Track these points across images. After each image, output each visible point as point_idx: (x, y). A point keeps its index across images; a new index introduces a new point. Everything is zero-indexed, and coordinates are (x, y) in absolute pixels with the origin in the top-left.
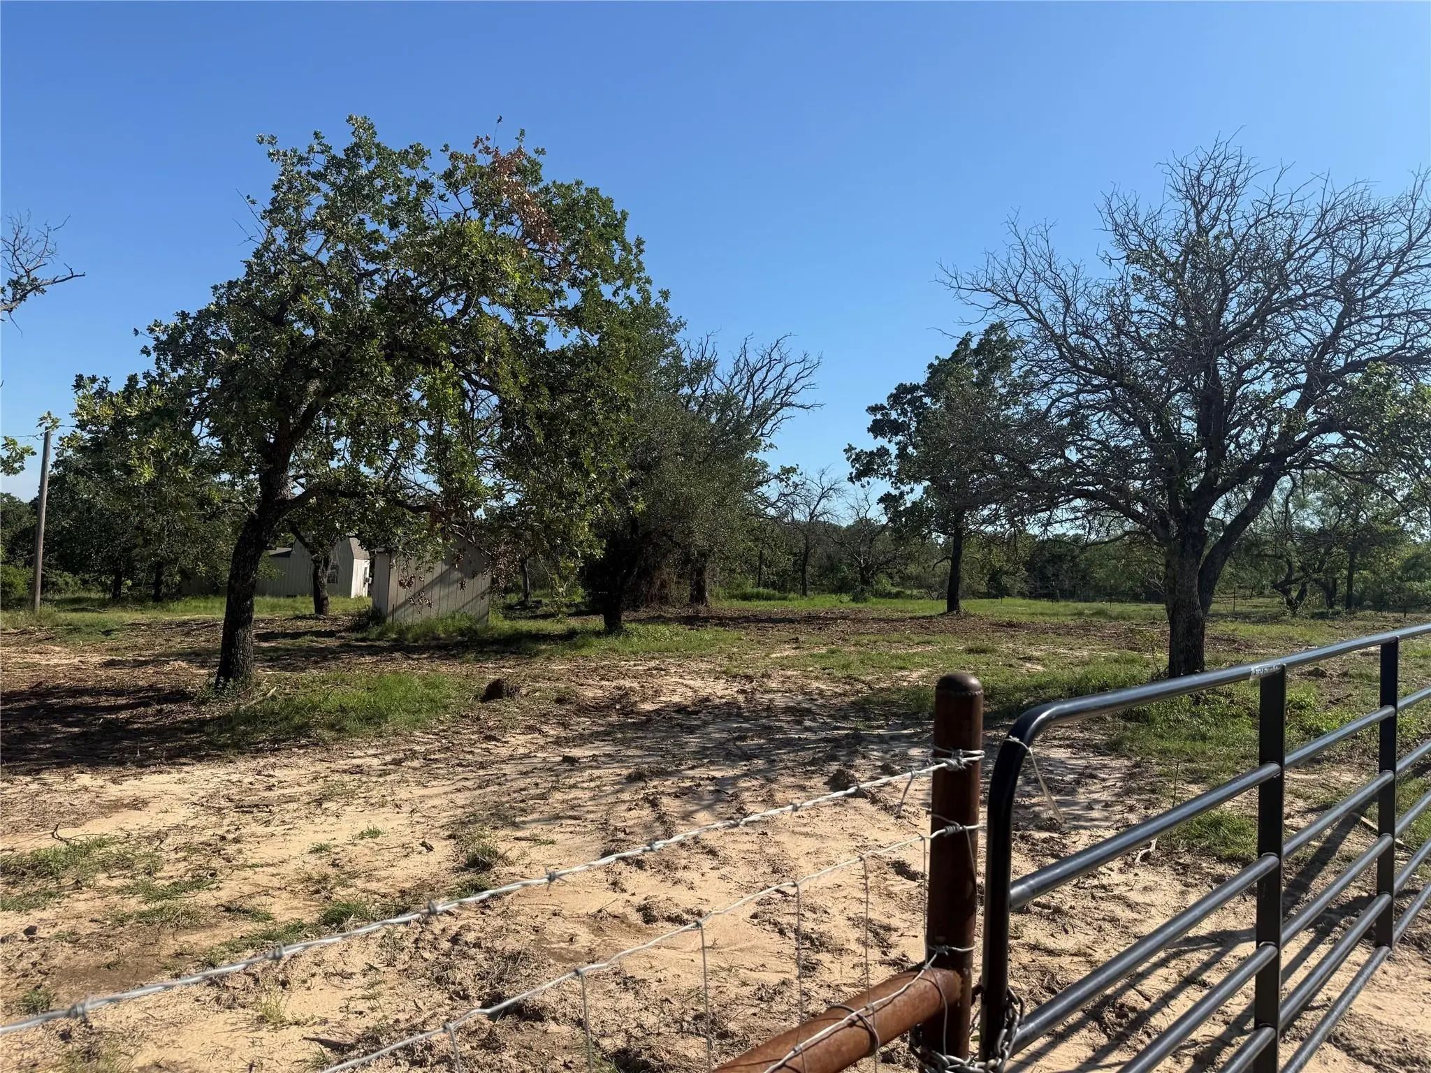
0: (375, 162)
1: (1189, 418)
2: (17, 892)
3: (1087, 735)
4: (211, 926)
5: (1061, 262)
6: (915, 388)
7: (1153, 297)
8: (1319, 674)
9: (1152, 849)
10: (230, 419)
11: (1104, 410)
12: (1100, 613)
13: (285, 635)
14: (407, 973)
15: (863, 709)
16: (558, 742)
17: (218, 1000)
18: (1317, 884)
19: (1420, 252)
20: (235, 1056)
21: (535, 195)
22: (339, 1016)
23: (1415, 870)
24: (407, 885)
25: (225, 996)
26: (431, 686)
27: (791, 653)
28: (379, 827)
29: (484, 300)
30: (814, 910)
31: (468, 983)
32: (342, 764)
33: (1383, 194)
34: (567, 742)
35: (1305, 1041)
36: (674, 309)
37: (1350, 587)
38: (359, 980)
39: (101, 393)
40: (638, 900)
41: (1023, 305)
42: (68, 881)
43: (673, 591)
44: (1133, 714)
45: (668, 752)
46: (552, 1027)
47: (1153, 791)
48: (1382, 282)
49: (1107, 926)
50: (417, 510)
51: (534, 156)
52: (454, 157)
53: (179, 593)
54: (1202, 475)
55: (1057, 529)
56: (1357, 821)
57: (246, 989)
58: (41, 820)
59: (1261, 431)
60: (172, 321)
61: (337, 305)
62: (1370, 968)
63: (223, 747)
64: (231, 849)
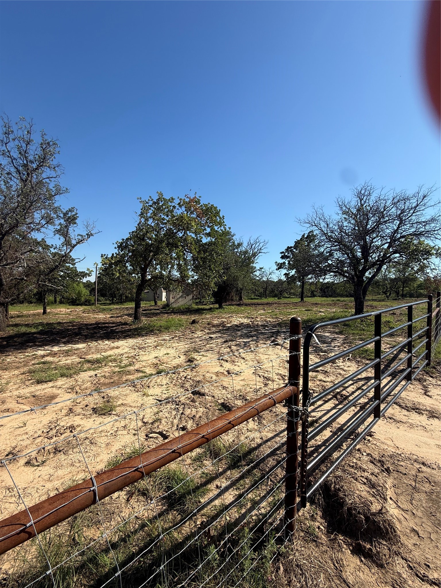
0: (163, 202)
1: (359, 252)
2: (93, 366)
3: (334, 330)
4: (133, 374)
5: (326, 215)
6: (291, 247)
7: (350, 222)
8: (394, 314)
9: (350, 357)
10: (134, 262)
11: (337, 251)
12: (338, 300)
13: (148, 310)
14: (175, 385)
15: (280, 325)
16: (208, 333)
17: (135, 390)
18: (392, 366)
19: (420, 207)
20: (138, 402)
21: (199, 207)
22: (161, 394)
23: (418, 362)
24: (175, 365)
25: (136, 389)
26: (180, 321)
27: (263, 312)
28: (169, 353)
29: (188, 232)
30: (267, 371)
31: (188, 387)
32: (161, 338)
33: (410, 193)
34: (210, 333)
35: (388, 404)
36: (233, 231)
37: (403, 292)
38: (165, 386)
39: (106, 258)
40: (227, 369)
41: (316, 226)
42: (103, 364)
43: (234, 298)
44: (346, 324)
45: (233, 336)
46: (207, 397)
47: (351, 343)
48: (410, 215)
49: (338, 375)
50: (174, 281)
51: (199, 198)
52: (181, 199)
53: (125, 302)
54: (363, 266)
55: (326, 281)
56: (403, 350)
57: (141, 388)
58: (98, 351)
59: (378, 254)
60: (121, 241)
61: (156, 235)
62: (406, 386)
63: (136, 335)
64: (137, 357)
